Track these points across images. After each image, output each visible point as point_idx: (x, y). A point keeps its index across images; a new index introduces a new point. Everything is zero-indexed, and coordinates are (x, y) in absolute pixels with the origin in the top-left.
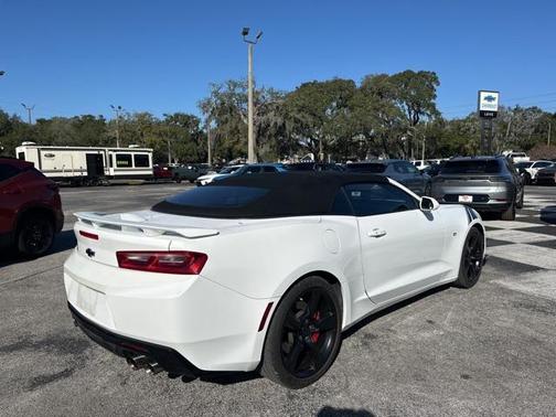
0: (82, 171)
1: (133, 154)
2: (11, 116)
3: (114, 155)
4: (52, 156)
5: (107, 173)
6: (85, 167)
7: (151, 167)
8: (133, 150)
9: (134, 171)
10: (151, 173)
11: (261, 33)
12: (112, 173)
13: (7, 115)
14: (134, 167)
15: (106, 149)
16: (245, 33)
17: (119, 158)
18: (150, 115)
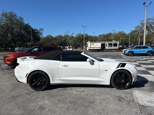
0: (100, 48)
1: (113, 43)
2: (89, 35)
3: (108, 43)
4: (93, 44)
5: (106, 48)
6: (100, 47)
7: (118, 46)
8: (113, 42)
9: (113, 48)
10: (118, 48)
11: (151, 2)
12: (107, 48)
13: (88, 35)
14: (113, 46)
15: (106, 42)
16: (144, 4)
17: (109, 44)
18: (123, 32)
